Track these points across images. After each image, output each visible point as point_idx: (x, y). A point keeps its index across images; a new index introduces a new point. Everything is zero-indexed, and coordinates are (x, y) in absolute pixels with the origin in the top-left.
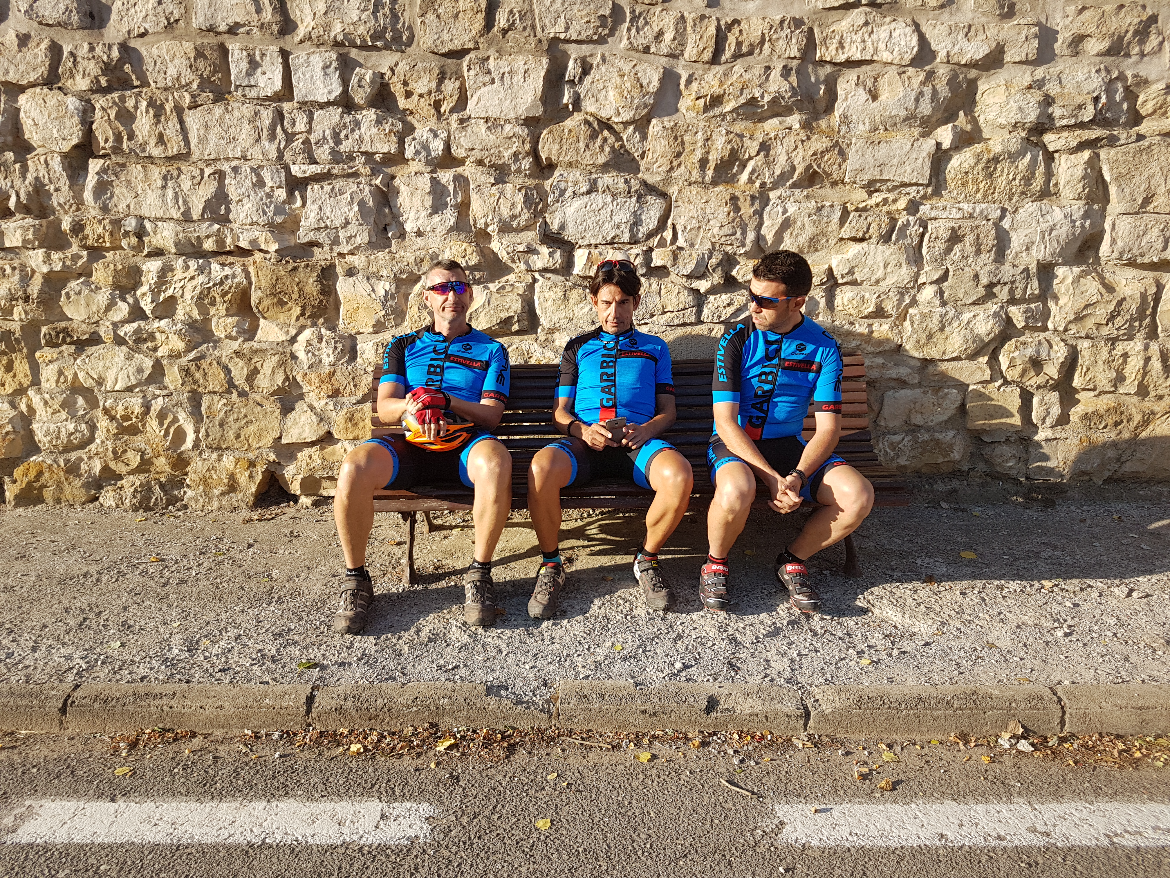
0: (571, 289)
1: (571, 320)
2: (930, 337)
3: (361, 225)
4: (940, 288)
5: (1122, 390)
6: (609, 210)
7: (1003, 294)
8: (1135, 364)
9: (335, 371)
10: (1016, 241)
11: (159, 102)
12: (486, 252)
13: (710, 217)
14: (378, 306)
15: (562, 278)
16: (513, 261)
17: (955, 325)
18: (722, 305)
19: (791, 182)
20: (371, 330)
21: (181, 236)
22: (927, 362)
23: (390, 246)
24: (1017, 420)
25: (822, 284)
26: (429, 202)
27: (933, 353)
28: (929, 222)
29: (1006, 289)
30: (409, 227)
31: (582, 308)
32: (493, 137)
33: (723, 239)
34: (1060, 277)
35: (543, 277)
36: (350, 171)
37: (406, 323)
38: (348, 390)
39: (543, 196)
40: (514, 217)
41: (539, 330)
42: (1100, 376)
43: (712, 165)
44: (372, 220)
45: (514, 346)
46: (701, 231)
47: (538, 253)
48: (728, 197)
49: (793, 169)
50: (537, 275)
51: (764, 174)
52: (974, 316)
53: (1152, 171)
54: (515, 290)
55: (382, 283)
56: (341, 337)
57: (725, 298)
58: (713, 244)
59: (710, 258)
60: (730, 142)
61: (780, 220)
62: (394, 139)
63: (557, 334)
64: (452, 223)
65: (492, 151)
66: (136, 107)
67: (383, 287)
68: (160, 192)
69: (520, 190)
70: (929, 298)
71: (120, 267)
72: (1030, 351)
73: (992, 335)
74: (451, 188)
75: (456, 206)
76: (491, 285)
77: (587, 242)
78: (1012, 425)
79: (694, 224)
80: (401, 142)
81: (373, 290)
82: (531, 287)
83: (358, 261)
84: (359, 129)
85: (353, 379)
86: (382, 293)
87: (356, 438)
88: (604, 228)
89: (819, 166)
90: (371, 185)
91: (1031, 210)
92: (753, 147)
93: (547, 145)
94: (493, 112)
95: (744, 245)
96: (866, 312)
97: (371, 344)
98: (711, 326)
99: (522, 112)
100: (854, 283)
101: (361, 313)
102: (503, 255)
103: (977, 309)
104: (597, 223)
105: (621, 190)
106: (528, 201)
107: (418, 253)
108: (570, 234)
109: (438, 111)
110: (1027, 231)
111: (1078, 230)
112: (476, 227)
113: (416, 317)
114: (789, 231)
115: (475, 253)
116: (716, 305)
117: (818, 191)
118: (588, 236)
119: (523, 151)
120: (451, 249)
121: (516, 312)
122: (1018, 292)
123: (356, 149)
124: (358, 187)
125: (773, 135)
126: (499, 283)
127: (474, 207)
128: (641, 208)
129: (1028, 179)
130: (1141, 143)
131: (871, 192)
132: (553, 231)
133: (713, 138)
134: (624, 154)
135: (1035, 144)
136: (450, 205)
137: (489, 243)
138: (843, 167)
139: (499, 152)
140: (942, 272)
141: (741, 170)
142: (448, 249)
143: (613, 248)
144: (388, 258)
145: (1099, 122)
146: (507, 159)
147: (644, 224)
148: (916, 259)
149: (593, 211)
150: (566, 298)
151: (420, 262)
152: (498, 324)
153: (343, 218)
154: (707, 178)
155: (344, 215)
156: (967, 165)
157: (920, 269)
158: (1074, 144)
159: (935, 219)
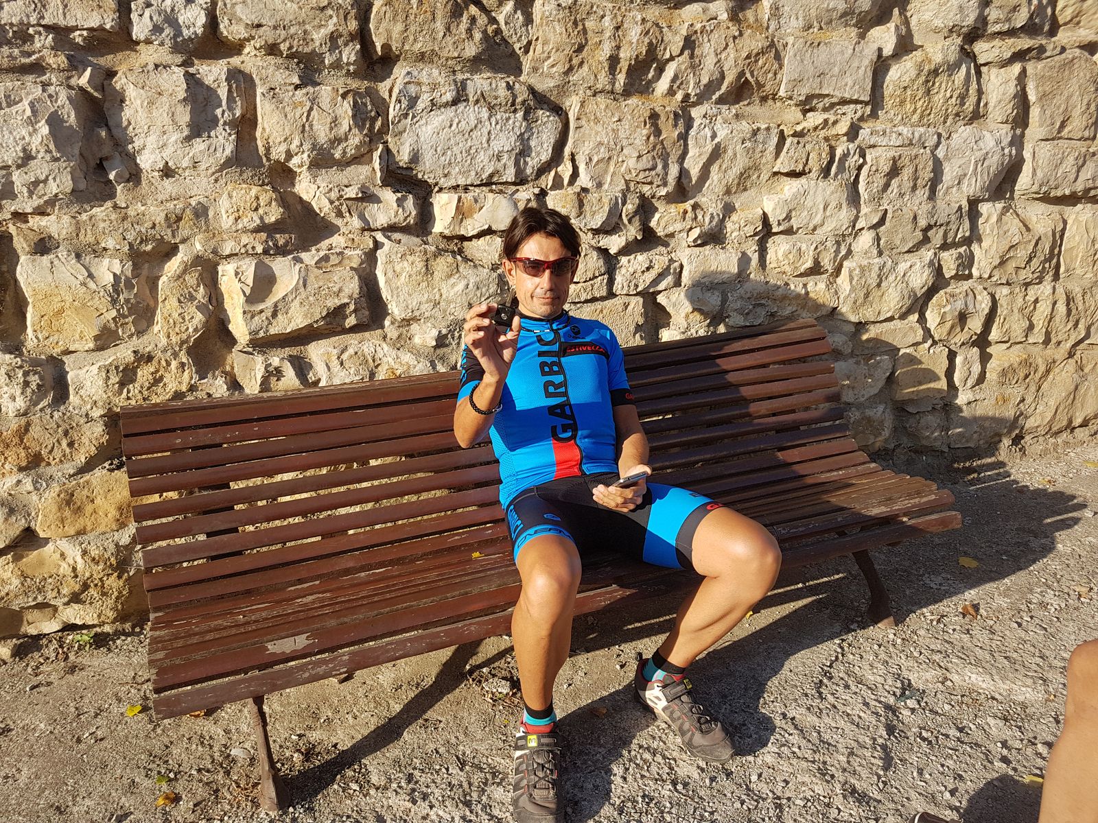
0: (435, 256)
1: (437, 304)
2: (867, 295)
3: (56, 160)
4: (877, 234)
5: (1031, 340)
6: (485, 131)
7: (937, 237)
8: (1043, 309)
9: (28, 424)
10: (949, 173)
12: (290, 200)
13: (625, 143)
14: (102, 303)
15: (417, 240)
16: (340, 214)
17: (891, 278)
18: (640, 269)
19: (717, 94)
20: (91, 345)
22: (861, 326)
23: (112, 195)
24: (942, 384)
25: (755, 235)
26: (184, 116)
27: (868, 314)
28: (867, 151)
29: (941, 231)
30: (146, 161)
31: (453, 285)
33: (642, 175)
34: (985, 215)
35: (389, 238)
36: (27, 61)
37: (156, 328)
38: (57, 454)
39: (381, 108)
40: (337, 141)
41: (387, 323)
42: (1015, 326)
43: (624, 65)
44: (77, 152)
45: (351, 351)
46: (612, 163)
47: (379, 201)
48: (647, 114)
49: (723, 76)
50: (379, 236)
51: (688, 83)
52: (911, 267)
53: (1071, 89)
54: (346, 262)
55: (106, 261)
56: (35, 363)
57: (641, 259)
58: (627, 182)
59: (624, 203)
60: (647, 33)
61: (709, 148)
63: (415, 327)
64: (228, 152)
65: (292, 30)
67: (108, 269)
69: (344, 96)
70: (867, 247)
72: (959, 305)
73: (926, 288)
74: (223, 93)
75: (233, 124)
76: (304, 255)
77: (452, 182)
78: (939, 391)
79: (603, 154)
80: (124, 10)
81: (91, 276)
82: (371, 257)
83: (56, 224)
85: (66, 433)
86: (110, 278)
87: (81, 532)
88: (478, 160)
89: (752, 73)
90: (70, 87)
91: (965, 135)
92: (675, 43)
93: (384, 25)
95: (665, 184)
96: (802, 270)
97: (95, 369)
98: (626, 299)
100: (789, 232)
101: (70, 318)
102: (322, 205)
103: (912, 258)
104: (468, 152)
105: (502, 100)
106: (359, 116)
107: (170, 205)
108: (427, 170)
110: (961, 162)
111: (1007, 159)
112: (269, 159)
113: (175, 315)
114: (718, 162)
115: (274, 203)
116: (631, 270)
117: (748, 108)
118: (453, 172)
119: (345, 33)
120: (230, 197)
121: (350, 297)
122: (951, 235)
123: (33, 20)
124: (44, 91)
125: (698, 26)
126: (318, 250)
127: (266, 126)
128: (529, 128)
129: (963, 98)
130: (1063, 56)
131: (805, 112)
132: (401, 164)
133: (625, 26)
134: (499, 45)
135: (967, 55)
136: (221, 122)
137: (293, 185)
138: (779, 76)
139: (305, 32)
140: (880, 214)
141: (658, 76)
142: (225, 196)
143: (491, 191)
144: (113, 217)
145: (1030, 29)
146: (317, 44)
147: (533, 154)
148: (854, 198)
149: (462, 133)
150: (428, 270)
151: (174, 221)
152: (323, 318)
153: (19, 148)
154: (617, 85)
155: (21, 143)
156: (906, 78)
157: (859, 212)
158: (1007, 55)
159: (874, 146)
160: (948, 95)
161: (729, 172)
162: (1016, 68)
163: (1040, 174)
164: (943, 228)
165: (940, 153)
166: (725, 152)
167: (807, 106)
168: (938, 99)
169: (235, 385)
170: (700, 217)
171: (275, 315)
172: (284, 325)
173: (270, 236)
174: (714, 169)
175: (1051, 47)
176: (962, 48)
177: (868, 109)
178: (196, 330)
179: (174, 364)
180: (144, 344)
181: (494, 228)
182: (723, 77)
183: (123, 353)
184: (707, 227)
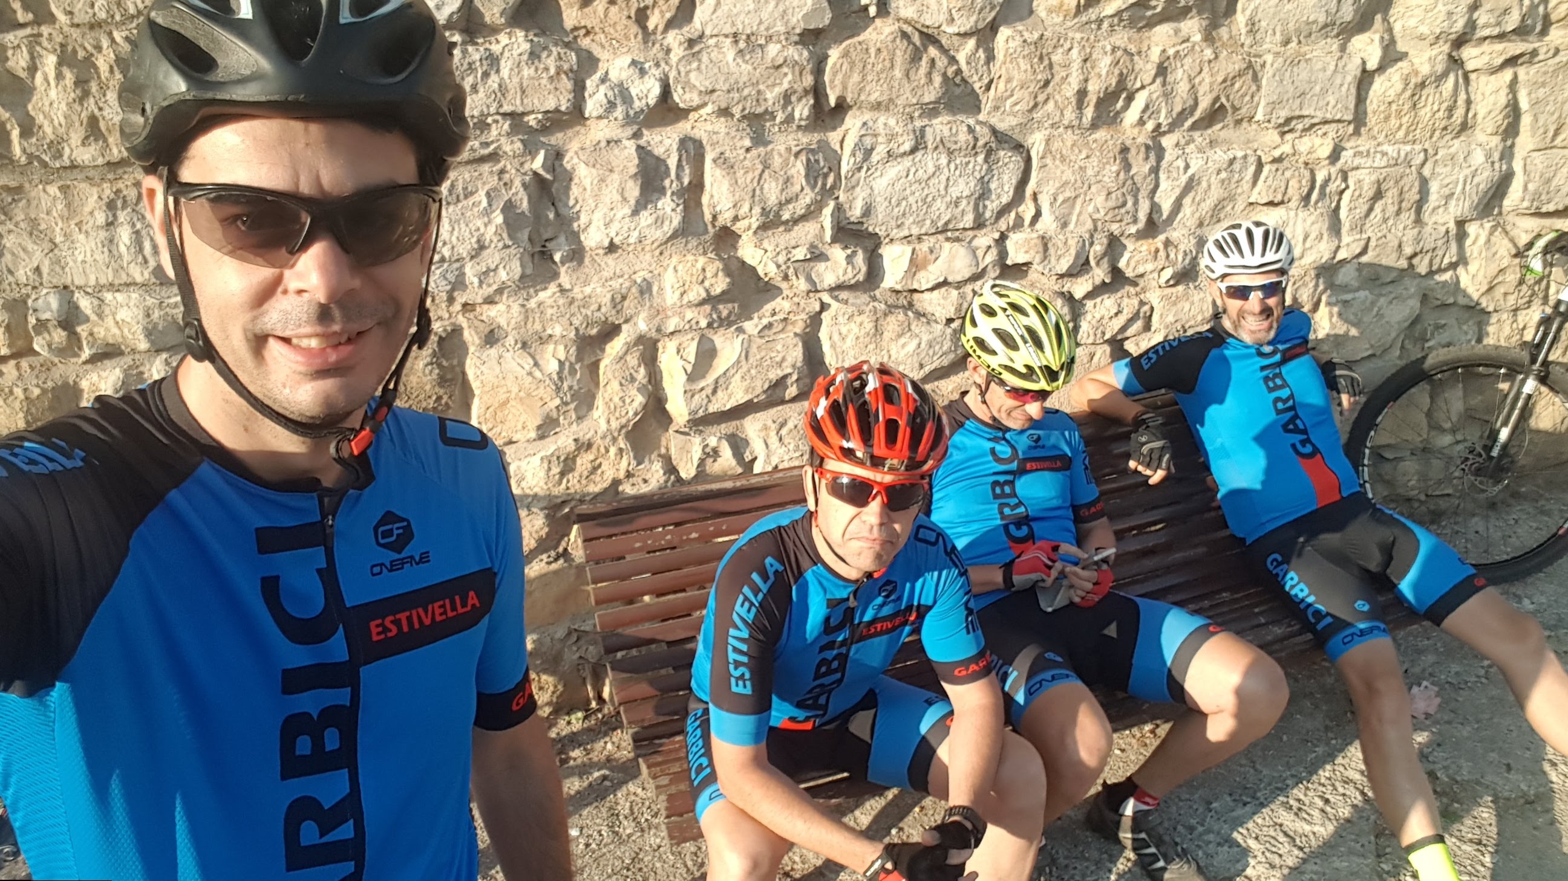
0: (886, 315)
3: (506, 247)
4: (1360, 265)
6: (943, 178)
10: (1436, 192)
11: (81, 54)
12: (735, 267)
13: (1093, 180)
14: (546, 392)
15: (866, 298)
16: (786, 277)
18: (1107, 314)
19: (1190, 122)
21: (156, 315)
23: (556, 275)
26: (634, 191)
28: (1350, 173)
30: (593, 238)
31: (904, 346)
32: (746, 68)
33: (1111, 214)
34: (1473, 236)
35: (836, 298)
36: (486, 151)
37: (596, 414)
39: (834, 162)
40: (788, 201)
43: (1092, 99)
44: (526, 237)
45: (790, 425)
46: (1079, 201)
47: (827, 259)
48: (1118, 148)
50: (826, 298)
51: (1160, 112)
52: (1394, 299)
54: (790, 328)
55: (551, 347)
57: (1109, 302)
58: (1095, 221)
59: (1092, 244)
60: (1117, 62)
61: (1184, 179)
62: (566, 84)
64: (675, 224)
65: (746, 92)
66: (33, 69)
67: (551, 358)
68: (103, 234)
69: (797, 155)
71: (37, 392)
73: (1410, 321)
74: (672, 163)
75: (681, 193)
76: (746, 325)
77: (905, 233)
79: (1069, 193)
80: (579, 89)
81: (536, 364)
82: (815, 321)
83: (503, 313)
84: (498, 71)
86: (555, 366)
88: (934, 208)
89: (1228, 97)
90: (524, 172)
92: (1147, 70)
93: (840, 76)
94: (746, 24)
95: (1135, 221)
97: (536, 460)
98: (1092, 348)
99: (797, 21)
101: (514, 407)
102: (767, 269)
104: (924, 201)
105: (962, 144)
106: (812, 174)
107: (615, 284)
108: (878, 223)
109: (644, 28)
110: (1448, 180)
111: (1497, 174)
112: (714, 226)
113: (616, 399)
114: (1192, 194)
115: (720, 274)
116: (1098, 317)
117: (1222, 133)
118: (907, 223)
119: (800, 89)
120: (676, 270)
121: (794, 366)
122: (1437, 261)
123: (492, 110)
124: (500, 179)
125: (1171, 52)
126: (760, 318)
127: (715, 193)
128: (990, 170)
129: (1451, 110)
130: (1557, 59)
131: (1283, 134)
132: (852, 219)
133: (1094, 56)
134: (958, 85)
135: (1455, 62)
136: (669, 193)
137: (736, 249)
138: (1256, 99)
139: (759, 92)
140: (1363, 243)
141: (1126, 107)
142: (671, 269)
143: (948, 239)
144: (561, 302)
145: (1522, 31)
146: (770, 102)
147: (993, 197)
148: (1335, 228)
149: (919, 182)
150: (878, 331)
151: (621, 298)
152: (765, 392)
153: (474, 240)
154: (1084, 119)
155: (476, 234)
156: (1392, 93)
157: (1340, 241)
158: (1499, 61)
159: (1357, 168)
160: (1436, 108)
161: (1203, 205)
162: (1507, 75)
163: (1531, 187)
164: (1429, 255)
165: (1426, 172)
166: (1199, 184)
167: (1285, 128)
168: (1425, 113)
169: (671, 469)
170: (1172, 256)
171: (714, 392)
172: (724, 402)
173: (714, 308)
174: (1187, 201)
175: (1542, 51)
176: (1450, 56)
177: (1351, 128)
178: (636, 414)
179: (613, 450)
180: (584, 430)
181: (950, 279)
182: (1196, 104)
183: (563, 441)
184: (1179, 266)
